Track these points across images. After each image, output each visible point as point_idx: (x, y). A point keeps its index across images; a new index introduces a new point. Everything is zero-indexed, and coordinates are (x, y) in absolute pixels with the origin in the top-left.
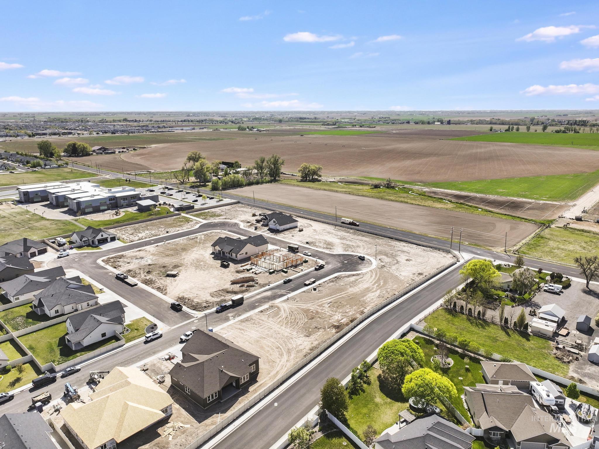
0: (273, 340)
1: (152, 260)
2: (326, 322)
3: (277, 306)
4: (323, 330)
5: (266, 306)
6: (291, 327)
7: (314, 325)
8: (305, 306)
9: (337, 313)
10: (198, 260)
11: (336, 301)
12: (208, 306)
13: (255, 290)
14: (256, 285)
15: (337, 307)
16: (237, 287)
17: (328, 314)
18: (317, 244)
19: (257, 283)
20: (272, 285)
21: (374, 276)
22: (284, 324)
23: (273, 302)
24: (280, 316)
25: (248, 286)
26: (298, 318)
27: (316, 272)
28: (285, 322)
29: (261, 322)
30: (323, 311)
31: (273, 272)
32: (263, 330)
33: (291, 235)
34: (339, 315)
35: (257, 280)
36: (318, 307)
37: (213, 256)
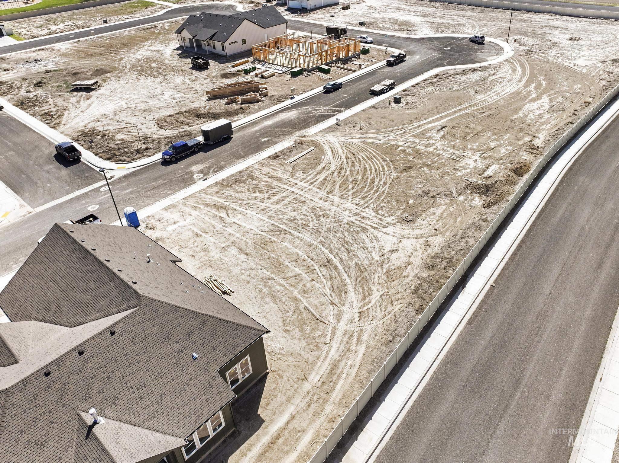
0: (308, 238)
1: (56, 64)
2: (447, 178)
3: (313, 141)
4: (447, 201)
5: (286, 143)
6: (355, 195)
7: (417, 188)
8: (382, 139)
9: (469, 153)
10: (148, 60)
11: (455, 124)
12: (147, 149)
13: (259, 110)
14: (263, 99)
15: (464, 138)
16: (220, 105)
17: (446, 155)
18: (381, 25)
19: (266, 95)
20: (297, 98)
21: (519, 70)
22: (337, 186)
23: (303, 132)
24: (322, 165)
25: (244, 102)
26: (371, 170)
27: (390, 69)
28: (339, 181)
29: (275, 183)
30: (431, 149)
31: (300, 72)
32: (279, 207)
33: (329, 15)
34: (475, 158)
35: (266, 89)
36: (416, 140)
37: (180, 52)
